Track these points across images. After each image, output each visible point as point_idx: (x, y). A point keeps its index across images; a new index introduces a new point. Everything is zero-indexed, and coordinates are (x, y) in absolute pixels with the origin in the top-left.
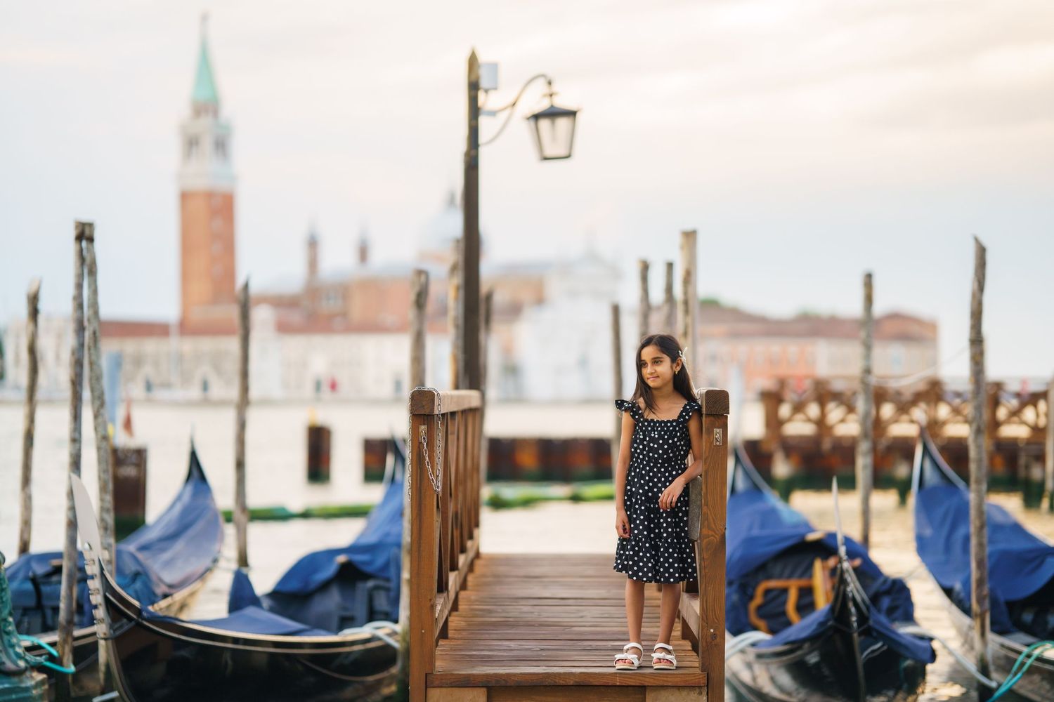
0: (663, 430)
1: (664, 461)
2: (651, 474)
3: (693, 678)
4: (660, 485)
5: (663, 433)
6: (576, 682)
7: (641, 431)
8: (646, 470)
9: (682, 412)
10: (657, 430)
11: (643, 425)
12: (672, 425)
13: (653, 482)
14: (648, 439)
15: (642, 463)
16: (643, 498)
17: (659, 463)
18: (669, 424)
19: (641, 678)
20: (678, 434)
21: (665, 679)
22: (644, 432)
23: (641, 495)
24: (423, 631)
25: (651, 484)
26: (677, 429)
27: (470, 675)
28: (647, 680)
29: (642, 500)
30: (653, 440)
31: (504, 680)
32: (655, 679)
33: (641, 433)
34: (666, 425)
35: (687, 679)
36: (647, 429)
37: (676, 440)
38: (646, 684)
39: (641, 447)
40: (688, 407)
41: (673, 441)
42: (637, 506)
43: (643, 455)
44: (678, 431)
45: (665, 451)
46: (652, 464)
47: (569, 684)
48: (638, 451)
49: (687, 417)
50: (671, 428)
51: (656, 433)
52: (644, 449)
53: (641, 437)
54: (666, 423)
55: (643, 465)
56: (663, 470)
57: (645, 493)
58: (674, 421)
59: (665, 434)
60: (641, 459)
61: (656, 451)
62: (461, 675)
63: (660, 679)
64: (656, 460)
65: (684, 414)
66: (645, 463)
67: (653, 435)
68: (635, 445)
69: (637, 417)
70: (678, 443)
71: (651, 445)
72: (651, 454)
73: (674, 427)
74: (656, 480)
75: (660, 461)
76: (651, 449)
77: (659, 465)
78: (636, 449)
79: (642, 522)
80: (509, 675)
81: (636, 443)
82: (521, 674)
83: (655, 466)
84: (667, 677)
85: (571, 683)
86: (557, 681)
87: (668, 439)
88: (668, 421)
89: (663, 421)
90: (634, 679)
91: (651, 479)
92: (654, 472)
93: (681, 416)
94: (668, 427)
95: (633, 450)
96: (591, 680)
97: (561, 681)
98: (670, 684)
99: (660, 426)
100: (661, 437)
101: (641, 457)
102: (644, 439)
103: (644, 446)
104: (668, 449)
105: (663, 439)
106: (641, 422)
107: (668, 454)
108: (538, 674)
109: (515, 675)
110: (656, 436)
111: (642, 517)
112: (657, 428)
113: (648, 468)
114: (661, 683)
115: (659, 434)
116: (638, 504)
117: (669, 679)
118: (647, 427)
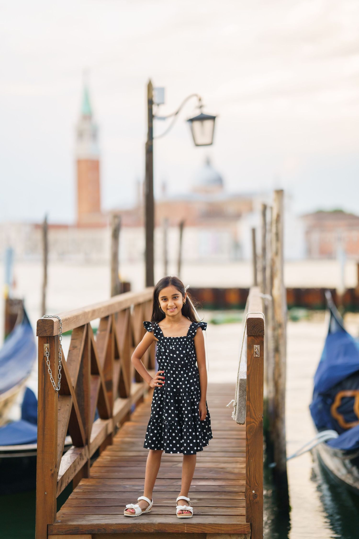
0: (178, 344)
1: (183, 366)
2: (174, 376)
3: (239, 528)
4: (181, 383)
5: (178, 346)
6: (156, 530)
7: (162, 346)
8: (170, 373)
9: (189, 330)
10: (174, 345)
11: (164, 342)
12: (183, 341)
13: (176, 381)
14: (168, 351)
15: (167, 368)
16: (171, 394)
17: (179, 368)
18: (181, 340)
19: (202, 527)
20: (189, 346)
21: (220, 528)
22: (164, 346)
23: (170, 392)
24: (46, 493)
25: (175, 383)
26: (188, 343)
27: (79, 525)
28: (207, 529)
29: (170, 396)
30: (172, 351)
31: (103, 529)
32: (212, 528)
33: (163, 348)
34: (180, 341)
35: (236, 528)
36: (166, 344)
37: (188, 350)
38: (206, 532)
39: (164, 357)
40: (193, 327)
41: (186, 351)
42: (168, 400)
43: (167, 363)
44: (188, 344)
45: (182, 359)
46: (174, 369)
47: (151, 532)
48: (163, 361)
49: (193, 334)
50: (183, 343)
51: (173, 346)
52: (166, 359)
53: (163, 350)
54: (179, 339)
55: (168, 370)
56: (182, 372)
57: (172, 391)
58: (184, 337)
59: (180, 347)
60: (166, 366)
61: (175, 359)
62: (74, 525)
63: (215, 528)
64: (177, 365)
65: (191, 332)
66: (169, 368)
67: (171, 348)
68: (161, 357)
69: (159, 336)
70: (190, 353)
71: (171, 355)
72: (172, 362)
73: (185, 342)
74: (178, 380)
75: (180, 366)
76: (172, 358)
77: (179, 369)
78: (161, 360)
79: (173, 411)
80: (107, 525)
81: (161, 355)
82: (116, 524)
83: (177, 370)
84: (220, 527)
85: (152, 531)
86: (142, 529)
87: (182, 350)
88: (181, 338)
89: (177, 338)
90: (198, 528)
91: (175, 380)
92: (176, 374)
93: (189, 333)
94: (181, 342)
95: (159, 361)
96: (167, 529)
97: (145, 530)
98: (223, 532)
99: (175, 341)
100: (177, 349)
101: (166, 364)
102: (165, 351)
103: (166, 356)
104: (183, 357)
105: (179, 351)
106: (162, 340)
107: (184, 361)
108: (128, 524)
109: (111, 525)
110: (174, 349)
111: (172, 408)
112: (174, 343)
113: (172, 372)
114: (217, 531)
115: (175, 347)
116: (168, 399)
117: (222, 528)
118: (166, 343)
